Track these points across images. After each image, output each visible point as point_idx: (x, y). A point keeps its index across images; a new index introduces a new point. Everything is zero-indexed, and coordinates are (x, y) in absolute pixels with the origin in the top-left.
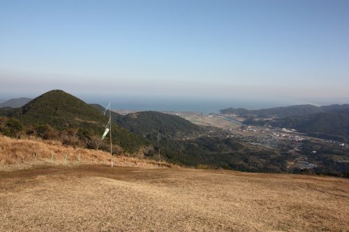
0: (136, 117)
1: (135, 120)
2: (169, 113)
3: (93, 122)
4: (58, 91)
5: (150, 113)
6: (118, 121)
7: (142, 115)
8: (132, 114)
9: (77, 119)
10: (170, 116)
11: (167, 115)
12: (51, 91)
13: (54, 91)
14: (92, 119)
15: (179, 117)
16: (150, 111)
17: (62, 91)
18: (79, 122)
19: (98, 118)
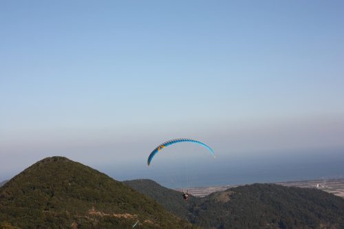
0: (227, 199)
1: (226, 206)
2: (302, 186)
3: (126, 216)
4: (55, 159)
5: (256, 187)
6: (191, 210)
7: (238, 193)
8: (219, 193)
9: (92, 211)
10: (299, 190)
11: (292, 188)
12: (43, 161)
13: (48, 159)
14: (125, 210)
15: (320, 191)
16: (255, 185)
17: (64, 159)
18: (98, 217)
19: (135, 206)
